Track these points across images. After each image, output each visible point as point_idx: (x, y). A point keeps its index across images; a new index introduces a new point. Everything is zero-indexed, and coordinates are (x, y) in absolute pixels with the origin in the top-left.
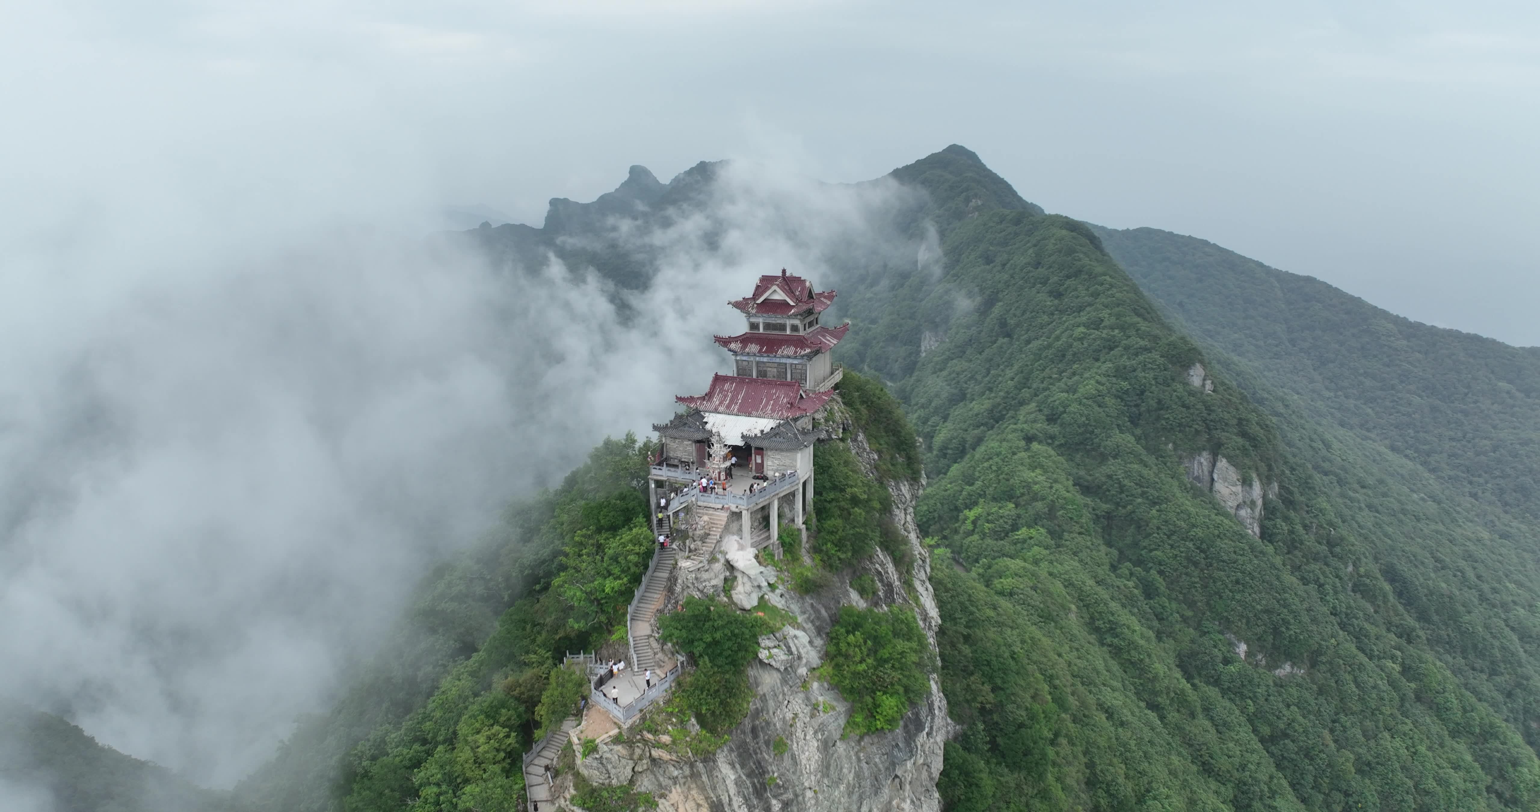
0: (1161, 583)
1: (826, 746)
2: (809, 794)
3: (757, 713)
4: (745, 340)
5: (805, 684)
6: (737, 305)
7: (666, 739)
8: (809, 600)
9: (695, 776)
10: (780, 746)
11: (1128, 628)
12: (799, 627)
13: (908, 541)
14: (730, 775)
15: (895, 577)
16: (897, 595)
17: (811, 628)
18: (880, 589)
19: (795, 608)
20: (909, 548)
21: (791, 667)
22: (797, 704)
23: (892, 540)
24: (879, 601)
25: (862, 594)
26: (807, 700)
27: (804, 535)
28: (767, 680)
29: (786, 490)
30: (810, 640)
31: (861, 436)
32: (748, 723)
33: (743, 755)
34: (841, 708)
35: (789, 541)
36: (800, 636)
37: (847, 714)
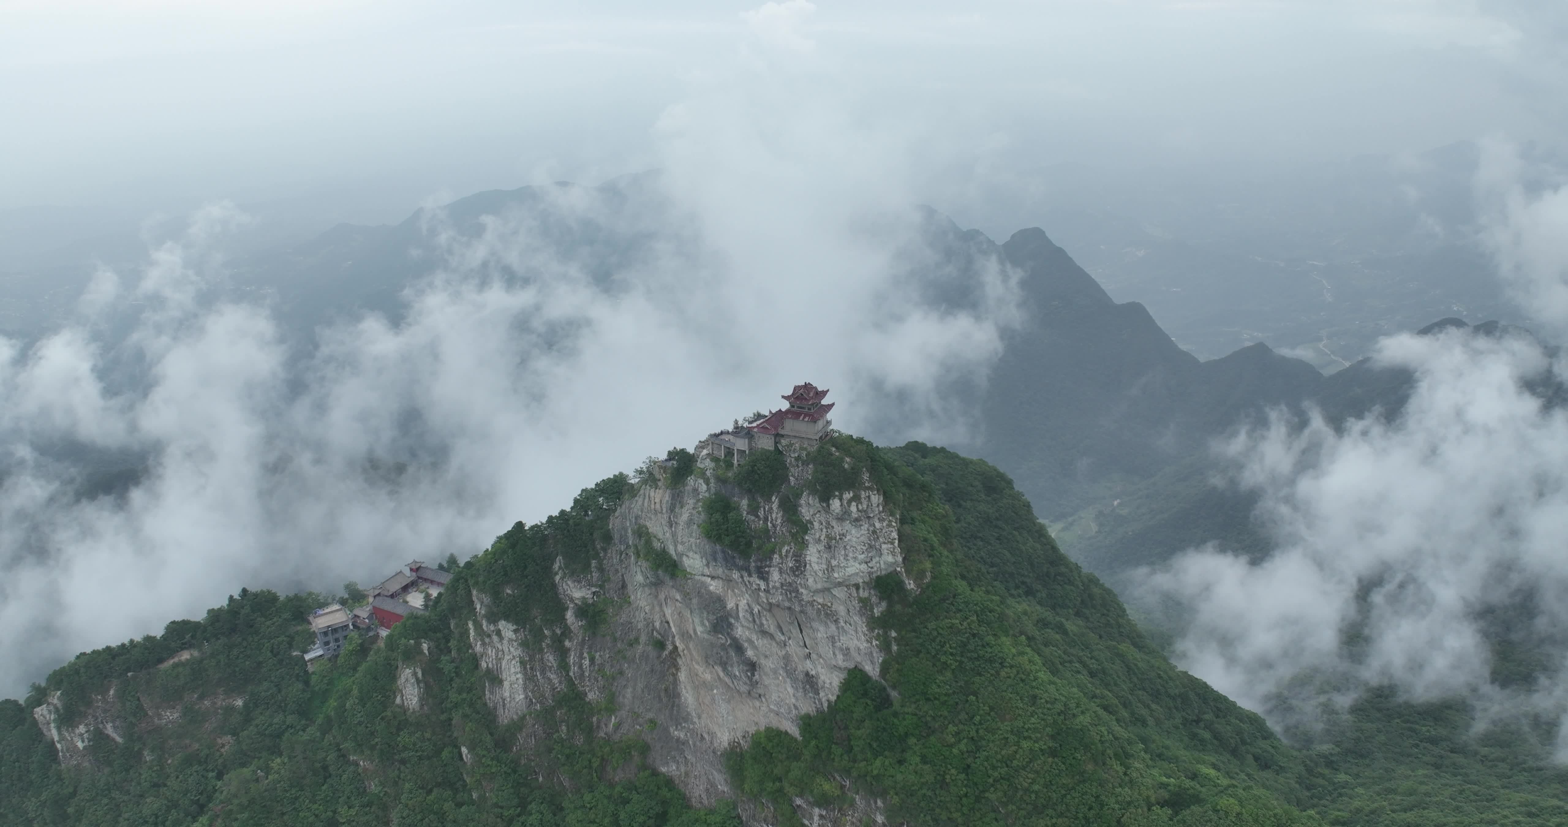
1: (692, 521)
2: (682, 526)
8: (719, 483)
9: (665, 490)
10: (682, 506)
12: (708, 484)
13: (812, 523)
14: (667, 498)
15: (779, 521)
16: (774, 526)
17: (713, 490)
18: (761, 513)
19: (712, 481)
20: (809, 525)
21: (695, 490)
22: (691, 502)
23: (790, 508)
24: (757, 516)
25: (749, 505)
26: (695, 504)
27: (735, 467)
28: (688, 487)
29: (729, 445)
30: (708, 492)
31: (811, 466)
32: (677, 491)
33: (673, 497)
34: (703, 517)
35: (728, 464)
36: (705, 487)
37: (703, 520)
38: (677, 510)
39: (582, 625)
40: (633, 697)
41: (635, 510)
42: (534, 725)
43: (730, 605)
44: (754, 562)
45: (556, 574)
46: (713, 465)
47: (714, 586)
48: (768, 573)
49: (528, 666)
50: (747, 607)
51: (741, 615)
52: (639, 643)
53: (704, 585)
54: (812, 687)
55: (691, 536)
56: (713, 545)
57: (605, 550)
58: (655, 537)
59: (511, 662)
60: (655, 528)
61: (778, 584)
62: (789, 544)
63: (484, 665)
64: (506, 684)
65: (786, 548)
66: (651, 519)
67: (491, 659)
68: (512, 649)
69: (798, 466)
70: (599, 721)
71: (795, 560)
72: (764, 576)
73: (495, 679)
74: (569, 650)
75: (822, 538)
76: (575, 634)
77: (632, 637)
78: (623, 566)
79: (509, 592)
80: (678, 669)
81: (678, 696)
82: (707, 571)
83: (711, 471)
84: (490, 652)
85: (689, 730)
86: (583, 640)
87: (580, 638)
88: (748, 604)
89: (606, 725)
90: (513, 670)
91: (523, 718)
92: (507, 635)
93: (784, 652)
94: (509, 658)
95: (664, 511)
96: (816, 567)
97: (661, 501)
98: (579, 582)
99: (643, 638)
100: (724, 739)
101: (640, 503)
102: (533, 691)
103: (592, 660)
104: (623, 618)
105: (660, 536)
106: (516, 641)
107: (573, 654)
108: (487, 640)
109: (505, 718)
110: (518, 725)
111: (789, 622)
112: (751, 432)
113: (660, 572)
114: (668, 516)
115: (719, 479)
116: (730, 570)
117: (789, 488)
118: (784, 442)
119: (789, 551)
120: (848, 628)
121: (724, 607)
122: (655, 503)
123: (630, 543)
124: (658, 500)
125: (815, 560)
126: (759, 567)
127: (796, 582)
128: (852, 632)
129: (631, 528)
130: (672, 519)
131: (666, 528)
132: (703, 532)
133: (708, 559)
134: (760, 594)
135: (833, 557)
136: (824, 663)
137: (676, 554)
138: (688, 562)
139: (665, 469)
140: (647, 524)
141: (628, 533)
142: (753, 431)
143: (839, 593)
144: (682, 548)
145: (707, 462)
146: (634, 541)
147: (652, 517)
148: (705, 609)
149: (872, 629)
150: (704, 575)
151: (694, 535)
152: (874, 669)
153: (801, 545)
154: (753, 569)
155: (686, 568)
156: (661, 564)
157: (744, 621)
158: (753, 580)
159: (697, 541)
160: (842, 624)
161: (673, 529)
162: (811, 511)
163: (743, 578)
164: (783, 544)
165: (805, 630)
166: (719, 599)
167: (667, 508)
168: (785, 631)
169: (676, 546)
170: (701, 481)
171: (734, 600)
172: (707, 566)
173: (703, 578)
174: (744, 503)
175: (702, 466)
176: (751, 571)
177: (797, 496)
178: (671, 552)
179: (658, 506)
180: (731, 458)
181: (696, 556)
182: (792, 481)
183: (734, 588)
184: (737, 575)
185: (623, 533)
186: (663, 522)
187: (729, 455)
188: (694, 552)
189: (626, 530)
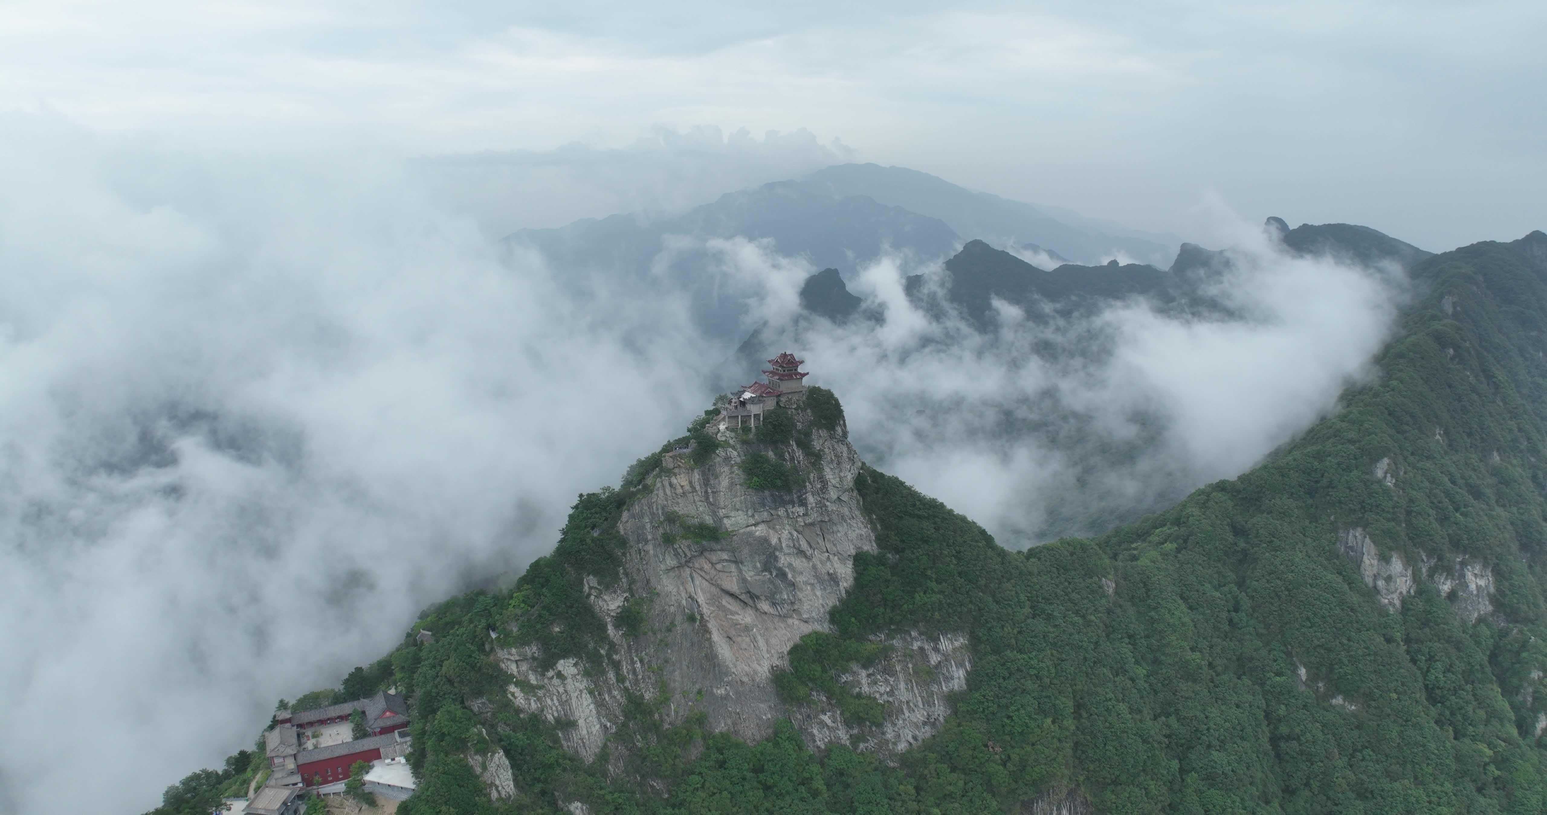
0: (1246, 603)
1: (732, 485)
2: (722, 493)
3: (711, 466)
4: (771, 372)
5: (732, 466)
6: (770, 361)
7: (683, 461)
8: (745, 446)
9: (688, 473)
10: (717, 477)
11: (1169, 610)
12: (736, 450)
13: (823, 451)
14: (698, 477)
15: (801, 457)
16: (799, 462)
17: (742, 453)
18: (787, 456)
19: (738, 446)
20: (822, 453)
21: (727, 459)
22: (726, 469)
23: (805, 445)
24: (785, 460)
25: (775, 454)
26: (730, 469)
27: (753, 430)
28: (718, 459)
29: (745, 414)
30: (739, 455)
31: (809, 411)
32: (707, 467)
33: (703, 473)
34: (742, 476)
35: (746, 429)
36: (735, 453)
37: (744, 479)
38: (712, 482)
39: (623, 634)
40: (682, 678)
41: (660, 502)
42: (617, 748)
43: (774, 541)
44: (796, 494)
45: (589, 595)
46: (733, 435)
47: (760, 531)
48: (805, 499)
49: (596, 693)
50: (789, 536)
51: (784, 545)
52: (676, 625)
53: (750, 534)
54: (834, 581)
55: (735, 496)
56: (761, 493)
57: (624, 554)
58: (688, 516)
59: (581, 697)
60: (685, 509)
61: (814, 505)
62: (813, 472)
63: (550, 717)
64: (581, 722)
65: (812, 475)
66: (678, 503)
67: (554, 708)
68: (577, 684)
69: (798, 414)
70: (661, 716)
71: (821, 482)
72: (803, 503)
73: (567, 724)
74: (619, 662)
75: (833, 458)
76: (619, 645)
77: (668, 624)
78: (644, 563)
79: (557, 629)
80: (710, 633)
81: (716, 656)
82: (751, 521)
83: (734, 439)
84: (549, 701)
85: (729, 683)
86: (629, 646)
87: (625, 646)
88: (790, 533)
89: (668, 715)
90: (585, 703)
91: (605, 746)
92: (569, 672)
93: (811, 564)
94: (576, 694)
95: (698, 488)
96: (834, 482)
97: (690, 482)
98: (615, 592)
99: (679, 619)
100: (763, 670)
101: (661, 494)
102: (606, 716)
103: (641, 661)
104: (657, 610)
105: (693, 512)
106: (578, 674)
107: (624, 663)
108: (540, 693)
109: (589, 756)
110: (603, 756)
111: (817, 535)
112: (761, 398)
113: (704, 543)
114: (703, 491)
115: (744, 442)
116: (776, 509)
117: (799, 432)
118: (783, 399)
119: (814, 477)
120: (853, 522)
121: (770, 545)
122: (682, 487)
123: (649, 537)
124: (685, 483)
125: (831, 477)
126: (799, 497)
127: (824, 498)
128: (855, 525)
129: (651, 523)
130: (710, 491)
131: (700, 503)
132: (749, 488)
133: (754, 509)
134: (799, 519)
135: (841, 471)
136: (839, 559)
137: (714, 521)
138: (729, 522)
139: (681, 456)
140: (676, 509)
141: (646, 529)
142: (763, 397)
143: (845, 498)
144: (722, 512)
145: (728, 434)
146: (661, 531)
147: (679, 501)
148: (756, 553)
149: (864, 518)
150: (748, 526)
151: (739, 494)
152: (872, 546)
153: (820, 470)
154: (796, 500)
155: (727, 529)
156: (702, 536)
157: (786, 550)
158: (794, 510)
159: (743, 498)
160: (849, 521)
161: (711, 500)
162: (821, 442)
163: (787, 511)
164: (809, 473)
165: (827, 536)
166: (765, 540)
167: (700, 485)
168: (813, 545)
169: (714, 513)
170: (730, 449)
171: (776, 535)
172: (753, 516)
173: (748, 529)
174: (771, 454)
175: (724, 439)
176: (793, 503)
177: (808, 435)
178: (708, 522)
179: (687, 488)
180: (748, 424)
181: (740, 512)
182: (799, 426)
183: (775, 525)
184: (781, 512)
185: (640, 532)
186: (697, 499)
187: (746, 422)
188: (738, 510)
189: (643, 527)
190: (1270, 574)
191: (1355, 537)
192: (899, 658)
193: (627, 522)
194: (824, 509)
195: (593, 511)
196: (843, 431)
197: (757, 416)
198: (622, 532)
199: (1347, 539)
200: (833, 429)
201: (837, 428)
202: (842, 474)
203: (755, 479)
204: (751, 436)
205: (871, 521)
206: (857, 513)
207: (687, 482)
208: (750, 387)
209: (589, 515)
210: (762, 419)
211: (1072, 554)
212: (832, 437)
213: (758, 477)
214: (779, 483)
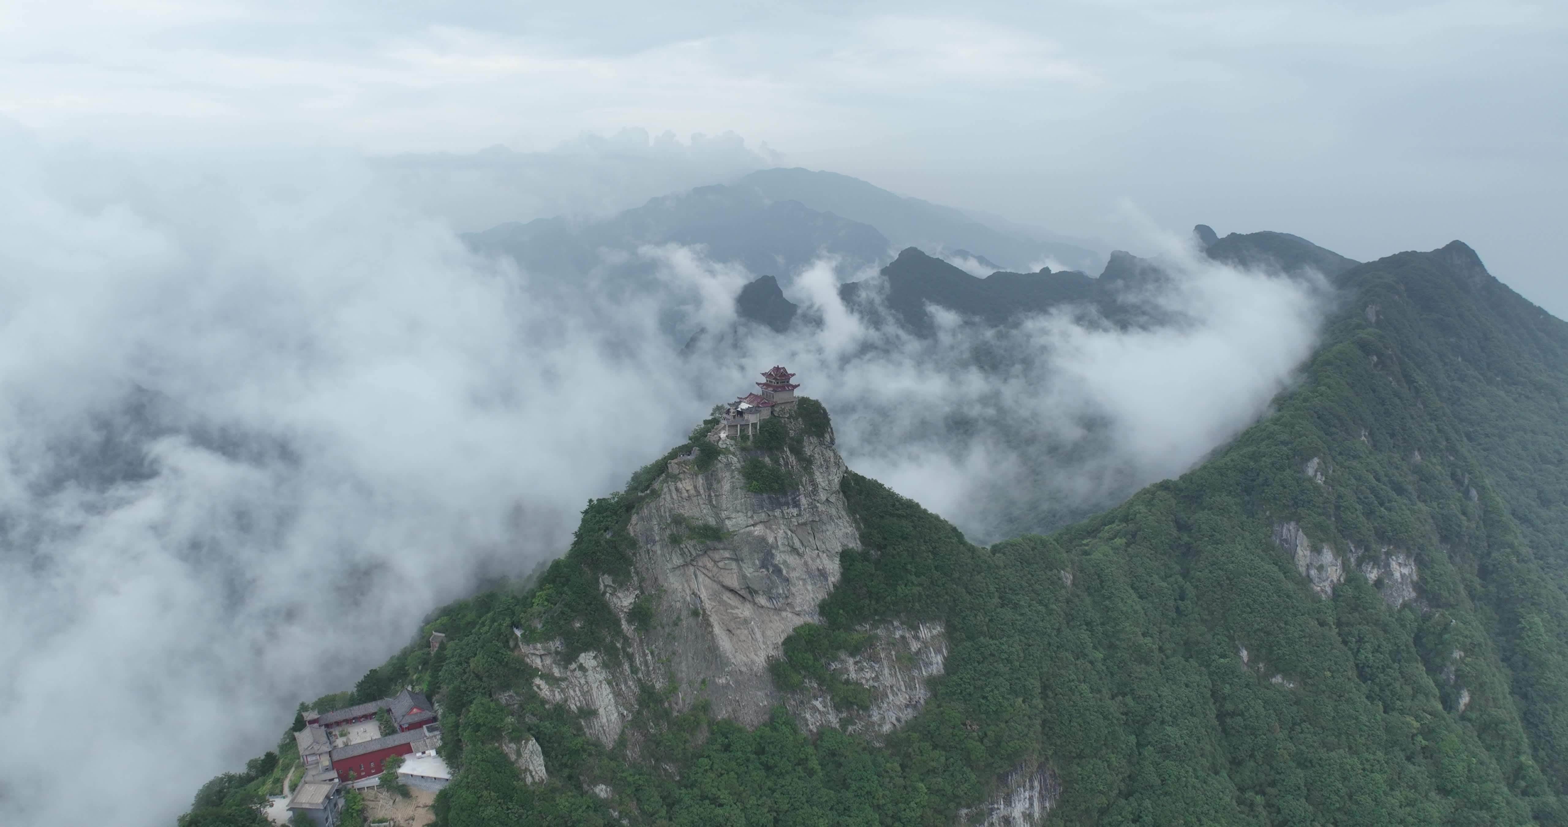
0: (1191, 592)
1: (733, 488)
2: (724, 497)
3: (714, 471)
4: (764, 384)
5: (733, 471)
6: (763, 374)
7: (688, 467)
8: (744, 453)
9: (693, 478)
10: (719, 482)
11: (1122, 599)
12: (736, 457)
13: (813, 456)
14: (701, 481)
15: (794, 462)
16: (792, 467)
17: (741, 459)
18: (782, 462)
19: (738, 453)
20: (812, 458)
21: (728, 465)
22: (728, 474)
23: (797, 451)
24: (780, 465)
25: (771, 460)
26: (731, 474)
27: (751, 438)
28: (720, 465)
29: (743, 423)
30: (739, 462)
31: (800, 419)
32: (710, 472)
33: (707, 478)
34: (743, 481)
35: (745, 437)
36: (735, 459)
37: (744, 483)
38: (715, 486)
39: (635, 629)
40: (688, 668)
41: (667, 505)
42: (633, 734)
43: (771, 540)
44: (791, 496)
45: (605, 593)
46: (733, 442)
47: (758, 530)
48: (799, 500)
49: (614, 684)
50: (784, 534)
51: (779, 543)
52: (681, 620)
53: (750, 534)
54: (824, 577)
55: (736, 499)
56: (760, 496)
57: (634, 554)
58: (693, 518)
59: (601, 687)
60: (690, 511)
61: (806, 506)
62: (805, 476)
63: (573, 707)
64: (601, 711)
65: (804, 479)
66: (683, 506)
67: (577, 698)
68: (597, 676)
69: (791, 422)
70: (670, 704)
71: (812, 485)
72: (797, 505)
73: (589, 713)
74: (633, 654)
75: (822, 463)
76: (632, 639)
77: (674, 618)
78: (653, 562)
79: (578, 625)
80: (712, 627)
81: (718, 648)
82: (751, 522)
83: (734, 447)
84: (572, 692)
85: (729, 673)
86: (641, 640)
87: (638, 640)
88: (785, 532)
89: (676, 704)
90: (605, 693)
91: (623, 732)
92: (590, 664)
93: (803, 561)
94: (596, 685)
95: (702, 492)
96: (823, 485)
97: (695, 487)
98: (628, 590)
99: (684, 613)
100: (760, 660)
101: (668, 497)
102: (623, 705)
103: (652, 653)
104: (665, 605)
105: (697, 515)
106: (598, 666)
107: (637, 656)
108: (563, 685)
109: (609, 741)
110: (622, 742)
111: (809, 533)
112: (757, 409)
113: (708, 542)
114: (707, 494)
115: (743, 449)
116: (773, 510)
117: (792, 439)
118: (777, 409)
119: (806, 481)
120: (840, 522)
121: (767, 543)
122: (687, 491)
123: (657, 538)
124: (690, 487)
125: (821, 480)
126: (793, 499)
127: (815, 500)
128: (841, 524)
129: (659, 525)
130: (713, 495)
131: (704, 506)
132: (749, 491)
133: (753, 511)
134: (794, 520)
135: (829, 474)
136: (827, 555)
137: (717, 522)
138: (730, 523)
139: (685, 463)
140: (682, 511)
141: (654, 531)
142: (759, 407)
143: (833, 499)
144: (724, 515)
145: (728, 441)
146: (668, 532)
147: (685, 504)
148: (755, 551)
149: (849, 517)
150: (747, 526)
151: (739, 497)
152: (857, 544)
153: (811, 474)
154: (790, 501)
155: (728, 530)
156: (706, 536)
157: (781, 548)
158: (788, 511)
159: (743, 500)
160: (836, 521)
161: (714, 503)
162: (812, 448)
163: (782, 512)
164: (801, 477)
165: (817, 535)
166: (763, 539)
167: (704, 489)
168: (804, 543)
169: (717, 515)
170: (731, 456)
171: (773, 535)
172: (752, 517)
173: (748, 529)
174: (767, 460)
175: (724, 446)
176: (787, 504)
177: (800, 441)
178: (711, 523)
179: (692, 492)
180: (746, 432)
181: (740, 514)
182: (792, 433)
183: (772, 525)
184: (778, 513)
185: (649, 533)
186: (701, 502)
187: (744, 430)
188: (738, 512)
189: (652, 529)
190: (1212, 565)
191: (1289, 530)
192: (883, 646)
193: (636, 524)
194: (815, 509)
195: (605, 514)
196: (831, 438)
197: (754, 425)
198: (632, 534)
199: (1282, 532)
200: (823, 436)
201: (826, 435)
202: (830, 478)
203: (755, 483)
204: (749, 443)
205: (855, 521)
206: (844, 513)
207: (692, 487)
208: (746, 398)
209: (601, 519)
210: (758, 428)
211: (1033, 549)
212: (821, 443)
213: (757, 480)
214: (776, 486)
